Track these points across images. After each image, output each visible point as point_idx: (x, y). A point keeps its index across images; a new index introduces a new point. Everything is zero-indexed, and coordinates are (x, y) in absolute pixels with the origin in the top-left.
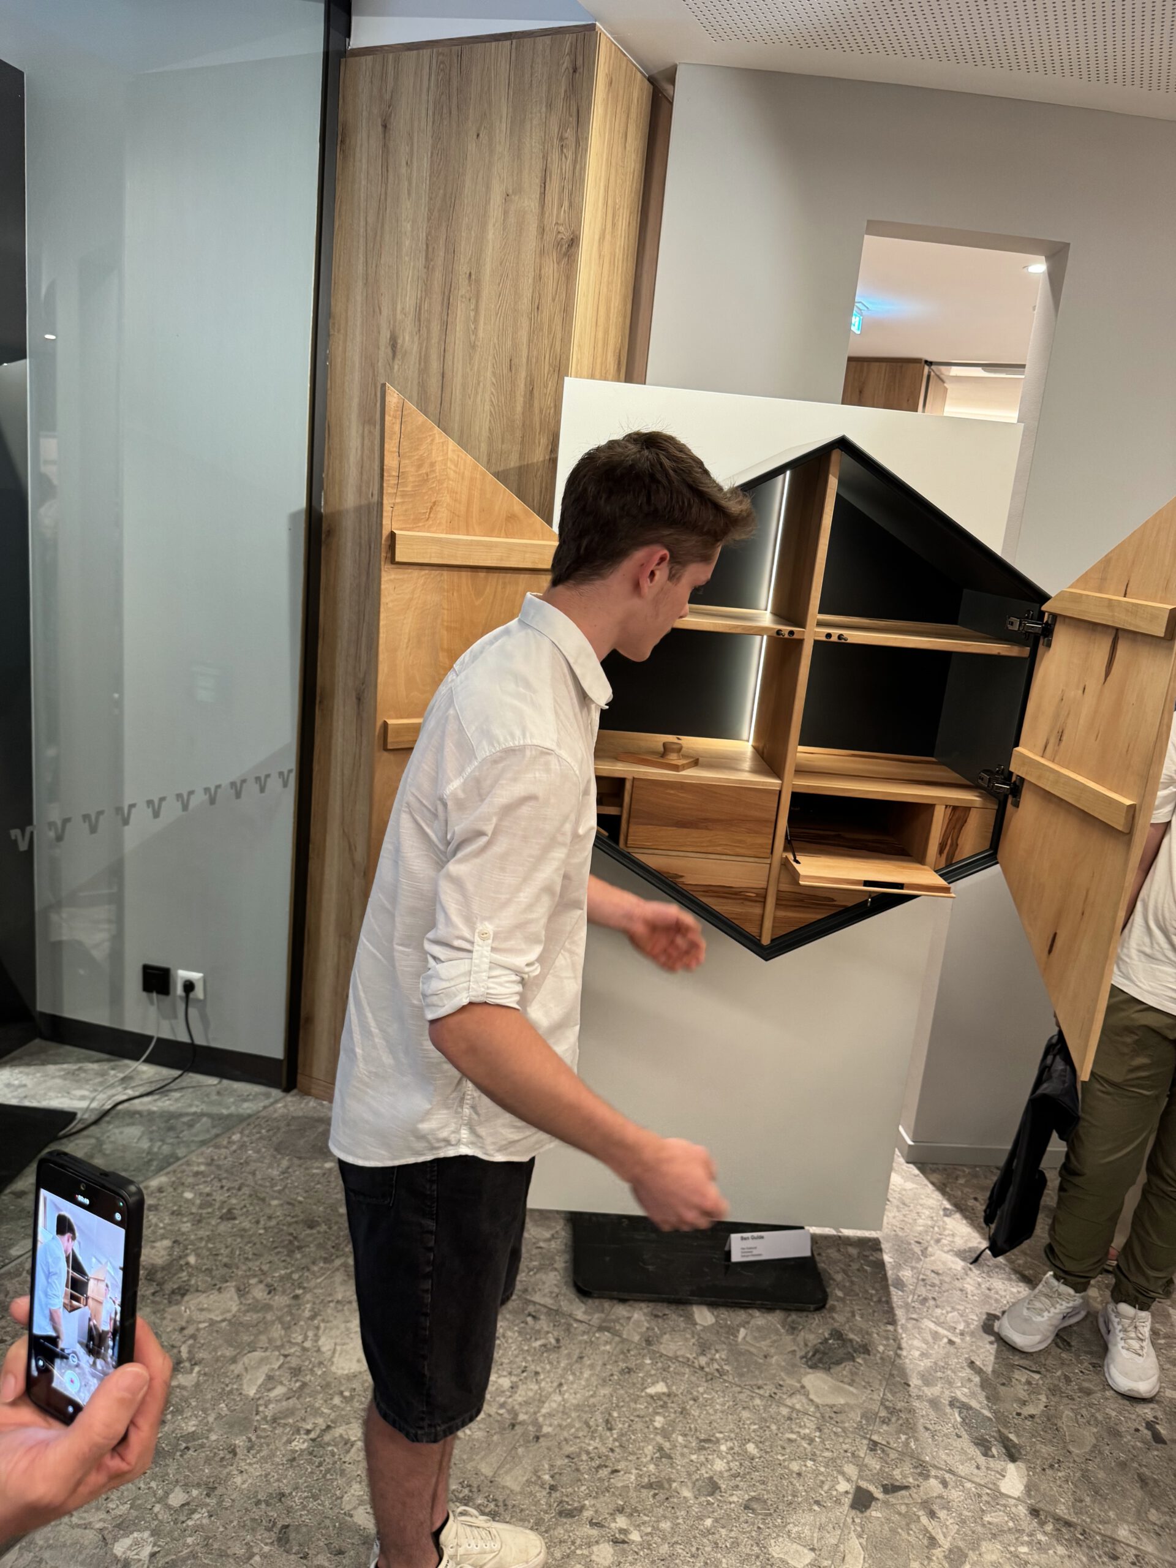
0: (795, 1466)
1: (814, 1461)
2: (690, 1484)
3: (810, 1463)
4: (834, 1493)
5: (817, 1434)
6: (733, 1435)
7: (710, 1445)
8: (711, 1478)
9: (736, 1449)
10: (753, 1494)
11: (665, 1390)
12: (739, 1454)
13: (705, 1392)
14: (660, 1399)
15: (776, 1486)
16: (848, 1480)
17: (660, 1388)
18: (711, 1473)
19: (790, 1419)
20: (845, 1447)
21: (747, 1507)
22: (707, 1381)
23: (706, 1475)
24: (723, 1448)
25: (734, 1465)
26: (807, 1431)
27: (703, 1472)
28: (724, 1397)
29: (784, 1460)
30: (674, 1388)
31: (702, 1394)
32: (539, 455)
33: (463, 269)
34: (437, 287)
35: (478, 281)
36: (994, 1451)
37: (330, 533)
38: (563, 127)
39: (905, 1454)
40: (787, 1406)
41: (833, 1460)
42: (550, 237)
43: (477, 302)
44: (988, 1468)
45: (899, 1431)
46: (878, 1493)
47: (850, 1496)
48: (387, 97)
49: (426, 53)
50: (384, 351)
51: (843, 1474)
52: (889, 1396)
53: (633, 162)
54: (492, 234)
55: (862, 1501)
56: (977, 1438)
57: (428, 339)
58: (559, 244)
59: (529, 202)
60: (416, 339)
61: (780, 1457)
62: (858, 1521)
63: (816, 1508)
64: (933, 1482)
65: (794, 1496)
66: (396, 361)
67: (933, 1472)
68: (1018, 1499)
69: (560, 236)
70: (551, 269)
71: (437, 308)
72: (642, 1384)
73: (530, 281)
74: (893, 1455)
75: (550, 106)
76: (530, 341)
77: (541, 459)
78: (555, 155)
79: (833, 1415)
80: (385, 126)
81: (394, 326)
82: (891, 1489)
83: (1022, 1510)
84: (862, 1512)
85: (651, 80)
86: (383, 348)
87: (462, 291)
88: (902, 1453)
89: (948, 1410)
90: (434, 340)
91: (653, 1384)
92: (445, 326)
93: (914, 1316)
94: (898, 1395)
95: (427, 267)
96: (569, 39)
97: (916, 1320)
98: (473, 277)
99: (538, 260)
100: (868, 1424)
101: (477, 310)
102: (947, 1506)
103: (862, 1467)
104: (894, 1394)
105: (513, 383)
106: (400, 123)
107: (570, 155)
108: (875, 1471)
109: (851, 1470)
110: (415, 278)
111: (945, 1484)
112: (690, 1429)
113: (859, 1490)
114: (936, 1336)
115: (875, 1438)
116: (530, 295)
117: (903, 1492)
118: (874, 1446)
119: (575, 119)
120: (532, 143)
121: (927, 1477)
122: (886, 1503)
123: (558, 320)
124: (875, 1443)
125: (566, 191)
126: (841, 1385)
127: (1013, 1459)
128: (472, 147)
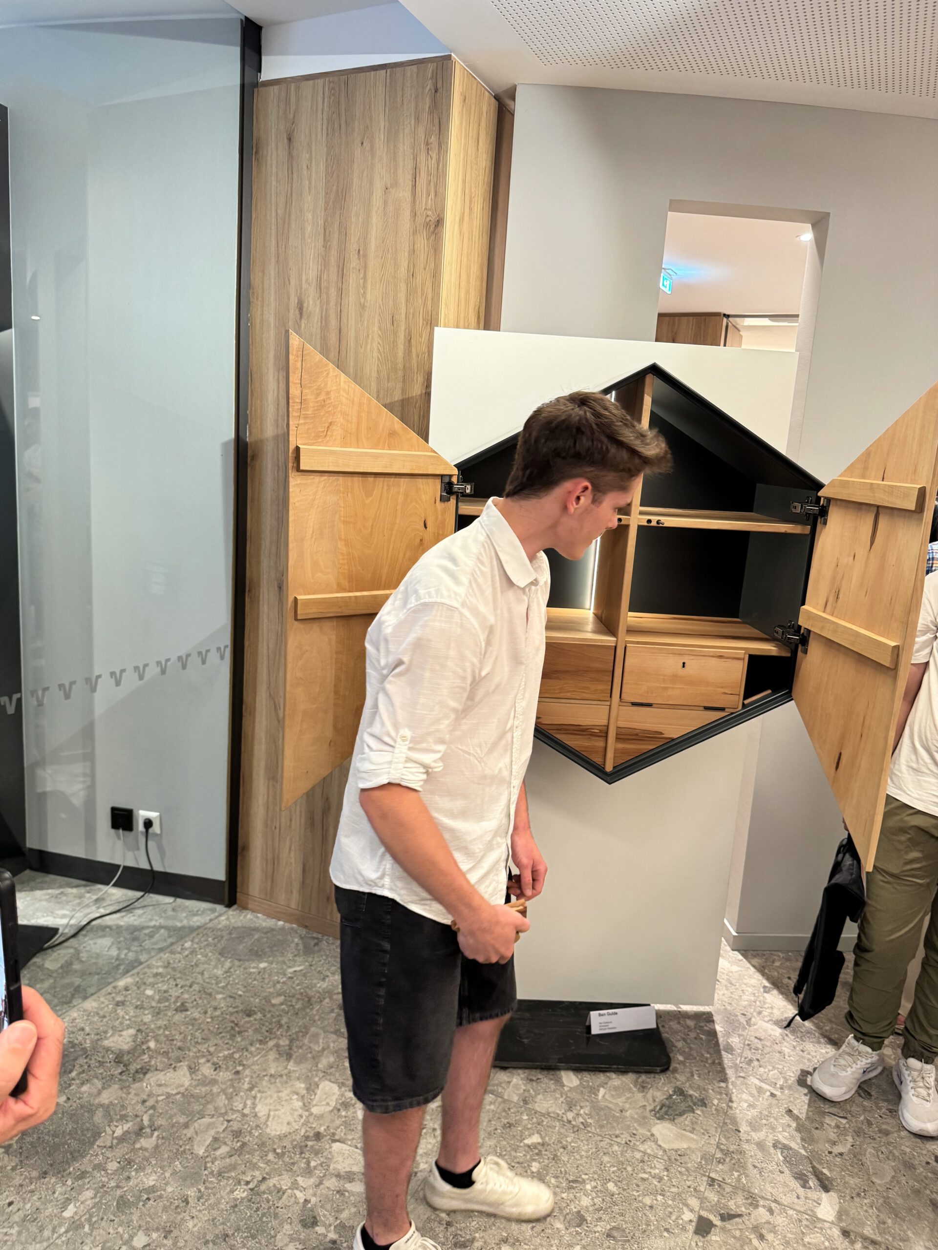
0: (648, 1201)
1: (663, 1195)
2: (562, 1218)
3: (660, 1198)
4: (681, 1222)
5: (665, 1173)
6: (596, 1176)
7: (578, 1185)
8: (579, 1212)
9: (599, 1187)
10: (613, 1224)
11: (540, 1140)
12: (601, 1191)
13: (572, 1141)
14: (535, 1148)
15: (633, 1218)
16: (692, 1211)
17: (536, 1139)
18: (579, 1208)
19: (642, 1161)
20: (688, 1183)
21: (609, 1236)
22: (574, 1132)
23: (575, 1210)
24: (588, 1187)
25: (598, 1201)
26: (657, 1171)
27: (572, 1207)
28: (588, 1145)
29: (639, 1196)
30: (547, 1139)
31: (570, 1143)
32: (417, 390)
33: (353, 246)
34: (333, 261)
35: (365, 256)
36: (811, 1183)
37: (254, 457)
38: (428, 134)
39: (737, 1188)
40: (640, 1151)
41: (679, 1194)
42: (420, 219)
43: (365, 272)
44: (806, 1198)
45: (732, 1169)
46: (716, 1221)
47: (694, 1224)
48: (291, 116)
49: (320, 82)
50: (293, 313)
51: (687, 1206)
52: (723, 1140)
53: (484, 160)
54: (375, 220)
55: (703, 1227)
56: (796, 1173)
57: (328, 303)
58: (427, 224)
59: (404, 193)
60: (318, 302)
61: (635, 1193)
62: (700, 1244)
63: (666, 1234)
64: (761, 1210)
65: (648, 1225)
66: (303, 321)
67: (761, 1203)
68: (832, 1223)
69: (428, 219)
70: (422, 243)
71: (334, 277)
72: (521, 1136)
73: (406, 254)
74: (728, 1189)
75: (418, 119)
76: (407, 301)
77: (419, 393)
78: (422, 157)
79: (678, 1158)
80: (290, 139)
81: (301, 294)
82: (727, 1217)
83: (836, 1232)
84: (704, 1237)
85: (497, 98)
86: (292, 311)
87: (353, 264)
88: (735, 1188)
89: (772, 1150)
90: (332, 303)
91: (530, 1135)
92: (341, 292)
93: (742, 1074)
94: (731, 1139)
95: (325, 247)
96: (431, 67)
97: (744, 1078)
98: (361, 252)
99: (411, 238)
100: (707, 1164)
101: (365, 278)
102: (773, 1230)
103: (702, 1199)
104: (727, 1138)
105: (395, 334)
106: (301, 137)
107: (434, 155)
108: (713, 1203)
109: (694, 1202)
110: (316, 255)
111: (771, 1211)
112: (561, 1172)
113: (701, 1219)
114: (760, 1090)
115: (713, 1175)
116: (406, 265)
117: (737, 1220)
118: (712, 1182)
119: (437, 128)
120: (405, 145)
121: (756, 1206)
122: (723, 1229)
123: (429, 284)
124: (713, 1180)
125: (432, 184)
126: (684, 1132)
127: (826, 1189)
128: (358, 153)
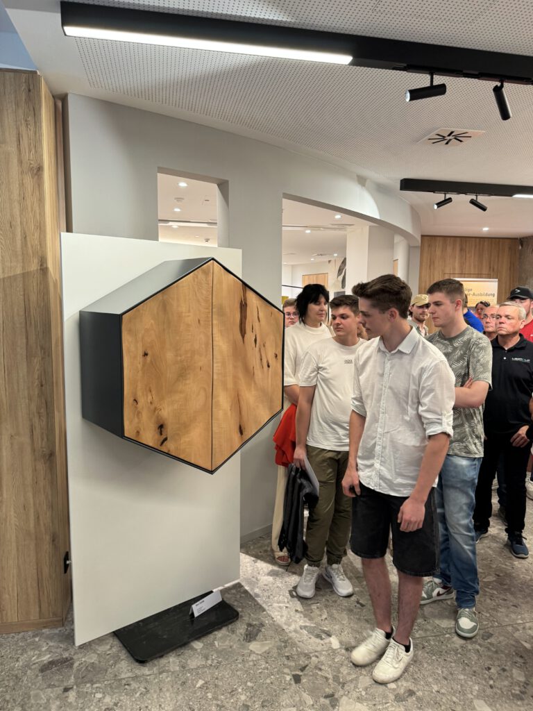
0: (268, 681)
1: (273, 675)
3: (272, 677)
4: (287, 682)
5: (268, 665)
6: (240, 683)
9: (245, 688)
11: (203, 682)
12: (247, 689)
14: (204, 687)
15: (267, 692)
16: (289, 675)
19: (255, 665)
20: (280, 663)
22: (215, 669)
24: (240, 690)
25: (248, 694)
26: (264, 666)
28: (227, 671)
29: (263, 681)
30: (206, 679)
31: (218, 675)
32: (34, 266)
36: (323, 637)
39: (299, 654)
40: (250, 661)
41: (279, 670)
42: (26, 166)
44: (326, 644)
45: (293, 647)
46: (300, 673)
47: (293, 680)
51: (286, 673)
55: (297, 679)
56: (316, 635)
58: (31, 169)
59: (12, 148)
61: (261, 681)
62: (300, 687)
63: (285, 691)
64: (313, 658)
65: (275, 692)
67: (311, 655)
68: (340, 648)
69: (32, 166)
70: (29, 179)
72: (193, 685)
73: (17, 186)
74: (296, 657)
75: (17, 105)
76: (21, 214)
78: (23, 128)
79: (268, 655)
82: (303, 669)
83: (343, 651)
84: (299, 683)
85: (54, 97)
88: (298, 655)
89: (301, 631)
91: (197, 682)
93: (269, 604)
94: (283, 635)
96: (24, 76)
97: (271, 605)
99: (20, 176)
100: (280, 651)
102: (323, 664)
103: (289, 667)
104: (281, 635)
105: (14, 234)
107: (32, 128)
108: (294, 666)
109: (286, 670)
111: (317, 657)
112: (223, 691)
113: (294, 676)
115: (286, 654)
116: (18, 192)
117: (308, 668)
118: (288, 658)
119: (32, 112)
121: (310, 658)
122: (304, 675)
124: (288, 656)
126: (263, 642)
127: (330, 636)
